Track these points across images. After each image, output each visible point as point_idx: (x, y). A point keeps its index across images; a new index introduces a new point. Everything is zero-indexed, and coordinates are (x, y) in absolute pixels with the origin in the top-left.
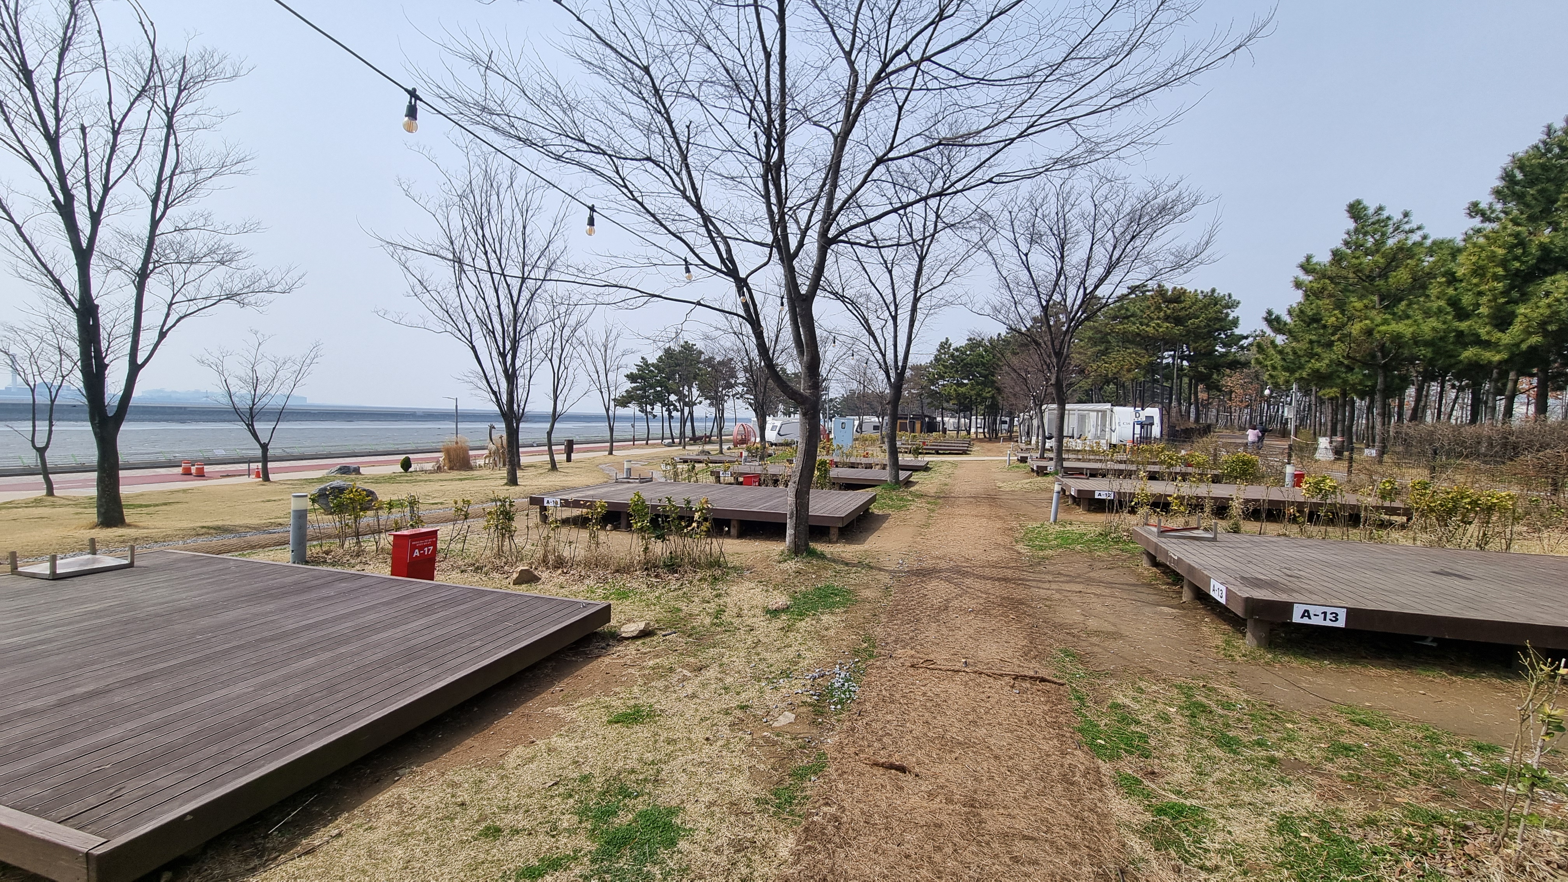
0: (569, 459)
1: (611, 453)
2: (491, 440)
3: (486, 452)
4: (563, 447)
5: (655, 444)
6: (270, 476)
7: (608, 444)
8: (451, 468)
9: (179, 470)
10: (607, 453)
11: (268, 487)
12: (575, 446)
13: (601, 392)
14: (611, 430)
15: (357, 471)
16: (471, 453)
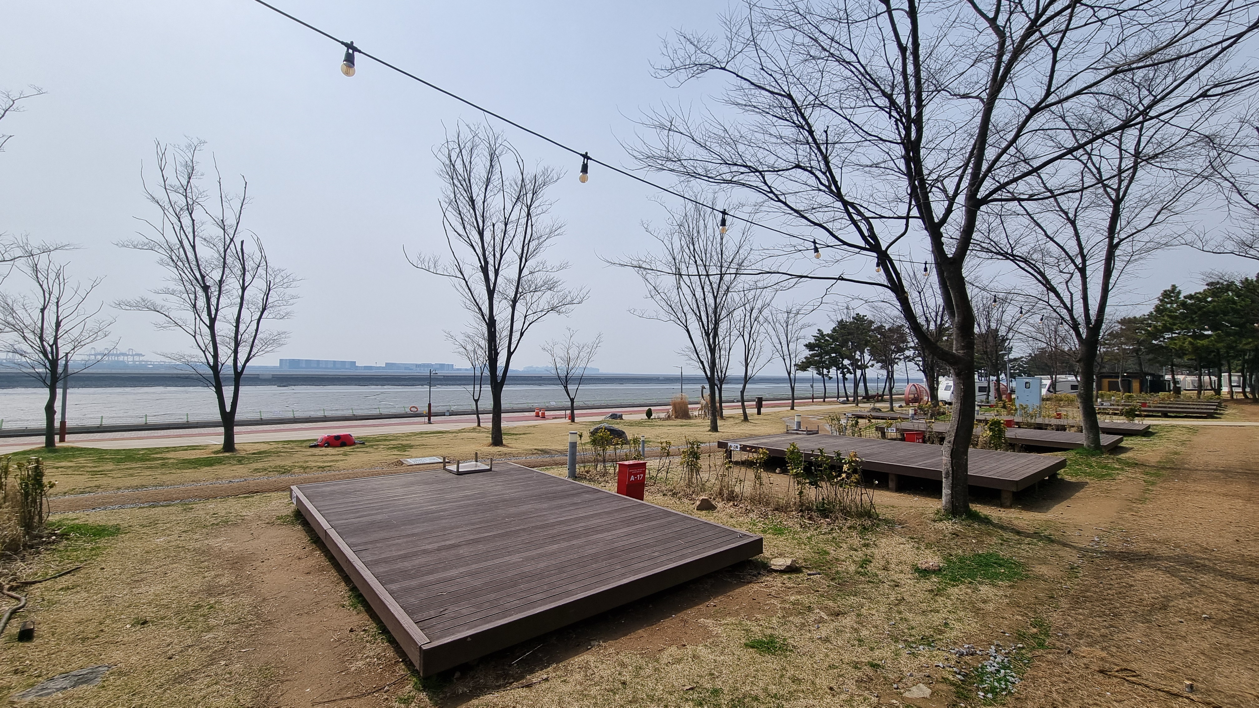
0: (759, 413)
1: (792, 409)
2: (703, 397)
3: (699, 406)
4: (754, 403)
5: (831, 401)
6: (576, 419)
7: (790, 401)
8: (676, 417)
9: (534, 414)
10: (789, 408)
11: (574, 426)
12: (764, 403)
13: (784, 360)
14: (793, 389)
15: (621, 417)
16: (690, 406)
